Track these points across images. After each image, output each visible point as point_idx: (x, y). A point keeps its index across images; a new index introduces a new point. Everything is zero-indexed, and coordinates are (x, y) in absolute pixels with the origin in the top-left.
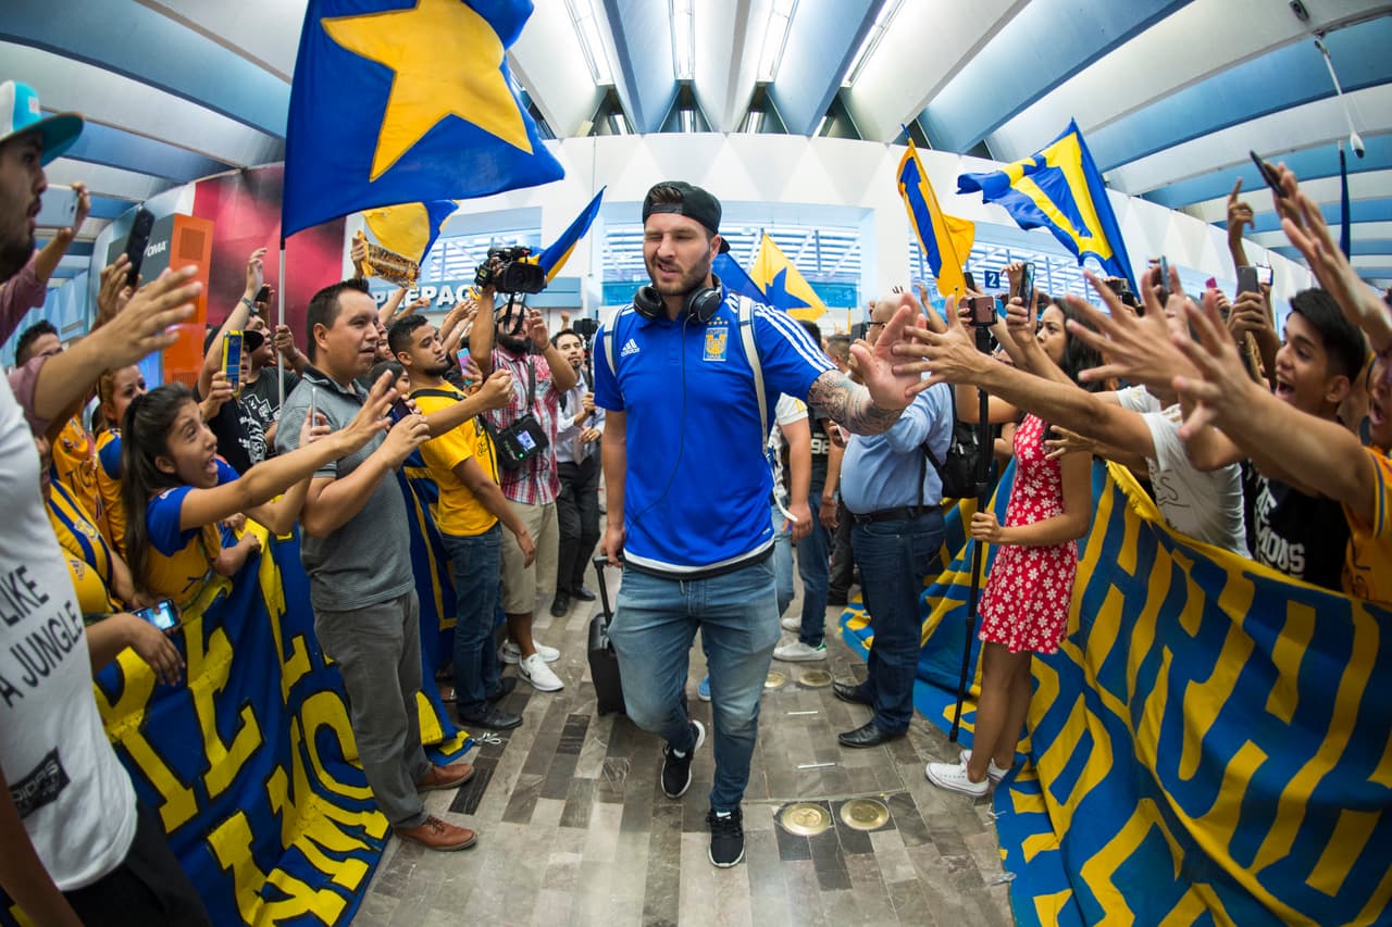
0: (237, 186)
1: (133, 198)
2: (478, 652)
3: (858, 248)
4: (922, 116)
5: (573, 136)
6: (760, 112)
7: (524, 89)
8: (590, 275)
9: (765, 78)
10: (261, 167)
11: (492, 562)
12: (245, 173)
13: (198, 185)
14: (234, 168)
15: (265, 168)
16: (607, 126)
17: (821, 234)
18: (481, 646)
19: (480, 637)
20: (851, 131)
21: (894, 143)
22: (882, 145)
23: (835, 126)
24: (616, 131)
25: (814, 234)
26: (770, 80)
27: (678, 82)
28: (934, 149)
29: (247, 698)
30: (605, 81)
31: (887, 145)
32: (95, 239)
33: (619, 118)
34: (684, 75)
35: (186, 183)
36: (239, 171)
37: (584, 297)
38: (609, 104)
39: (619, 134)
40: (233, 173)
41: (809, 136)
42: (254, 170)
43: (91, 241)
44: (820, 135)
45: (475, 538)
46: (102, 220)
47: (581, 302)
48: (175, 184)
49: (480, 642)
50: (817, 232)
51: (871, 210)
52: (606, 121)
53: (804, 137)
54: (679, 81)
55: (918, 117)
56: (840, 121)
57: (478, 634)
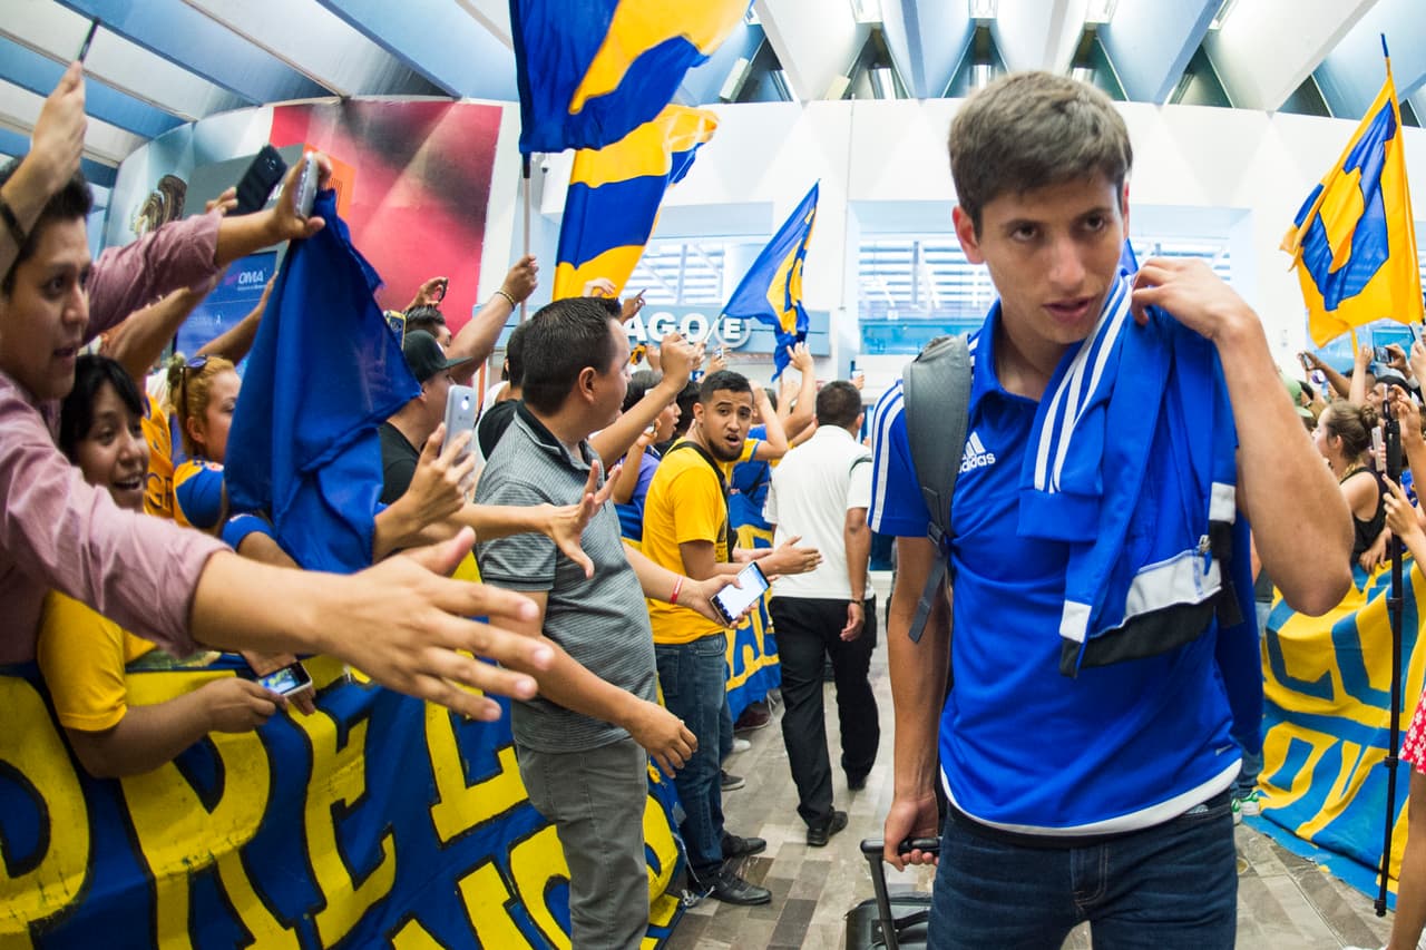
0: (334, 122)
1: (182, 113)
2: (703, 797)
3: (1227, 256)
4: (1319, 72)
5: (821, 98)
6: (1087, 67)
7: (755, 21)
8: (842, 308)
9: (1097, 18)
10: (370, 98)
11: (708, 679)
12: (346, 103)
13: (277, 110)
14: (330, 94)
15: (375, 102)
16: (867, 86)
17: (1164, 248)
18: (708, 787)
19: (703, 777)
20: (1217, 95)
21: (1282, 110)
22: (1264, 113)
23: (1194, 86)
24: (879, 94)
25: (1154, 249)
26: (1103, 19)
27: (973, 22)
28: (1336, 116)
29: (389, 823)
30: (870, 16)
31: (1270, 114)
32: (119, 164)
33: (884, 74)
34: (982, 13)
35: (260, 106)
36: (337, 100)
37: (834, 339)
38: (874, 52)
39: (883, 97)
40: (329, 101)
41: (1159, 103)
42: (360, 102)
43: (114, 166)
44: (1172, 102)
45: (682, 646)
46: (132, 136)
47: (830, 349)
48: (243, 103)
49: (706, 782)
50: (1158, 246)
51: (1246, 212)
52: (867, 75)
53: (1151, 106)
54: (975, 20)
55: (1314, 73)
56: (1200, 79)
57: (699, 773)
